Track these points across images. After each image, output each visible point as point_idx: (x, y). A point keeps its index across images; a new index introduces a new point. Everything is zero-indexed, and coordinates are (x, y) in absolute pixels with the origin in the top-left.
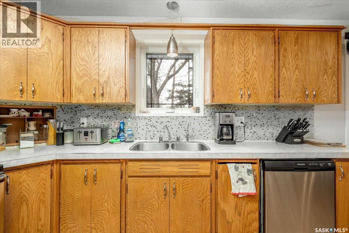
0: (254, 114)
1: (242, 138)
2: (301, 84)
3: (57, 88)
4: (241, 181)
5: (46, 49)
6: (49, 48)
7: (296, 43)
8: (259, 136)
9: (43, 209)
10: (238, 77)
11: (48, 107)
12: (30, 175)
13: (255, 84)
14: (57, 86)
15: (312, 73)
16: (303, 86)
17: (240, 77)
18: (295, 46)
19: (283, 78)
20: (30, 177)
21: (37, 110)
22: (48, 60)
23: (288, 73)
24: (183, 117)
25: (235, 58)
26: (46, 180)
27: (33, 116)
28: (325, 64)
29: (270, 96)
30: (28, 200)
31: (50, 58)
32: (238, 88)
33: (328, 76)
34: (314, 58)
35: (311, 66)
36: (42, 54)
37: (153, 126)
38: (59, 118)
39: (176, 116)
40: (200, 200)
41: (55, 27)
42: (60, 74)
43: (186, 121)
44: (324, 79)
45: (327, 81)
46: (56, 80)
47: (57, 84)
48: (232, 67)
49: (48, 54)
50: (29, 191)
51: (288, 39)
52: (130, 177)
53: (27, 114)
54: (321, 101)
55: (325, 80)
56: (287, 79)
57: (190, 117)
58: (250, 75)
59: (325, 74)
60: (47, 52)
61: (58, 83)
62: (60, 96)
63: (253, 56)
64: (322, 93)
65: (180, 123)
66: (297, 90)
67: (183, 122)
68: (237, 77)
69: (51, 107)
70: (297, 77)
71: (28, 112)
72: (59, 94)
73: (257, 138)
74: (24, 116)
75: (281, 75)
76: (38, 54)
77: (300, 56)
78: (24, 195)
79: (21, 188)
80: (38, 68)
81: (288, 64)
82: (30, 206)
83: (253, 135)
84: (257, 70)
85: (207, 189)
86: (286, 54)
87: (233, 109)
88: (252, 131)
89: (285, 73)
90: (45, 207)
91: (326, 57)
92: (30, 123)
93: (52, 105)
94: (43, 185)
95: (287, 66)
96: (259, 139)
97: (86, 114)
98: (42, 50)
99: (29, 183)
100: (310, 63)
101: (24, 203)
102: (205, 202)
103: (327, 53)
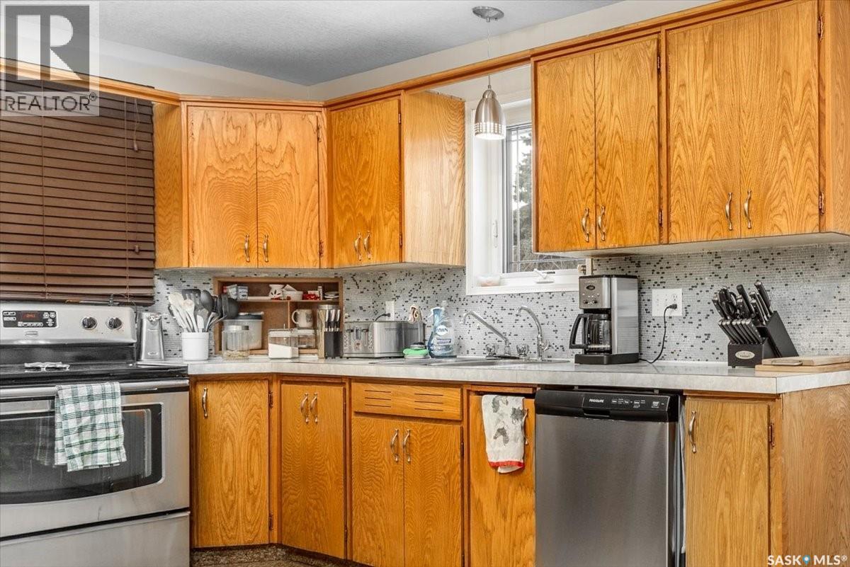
0: (706, 278)
1: (678, 352)
2: (719, 181)
3: (309, 240)
4: (502, 436)
5: (287, 167)
6: (293, 164)
7: (708, 58)
8: (718, 349)
9: (257, 457)
10: (583, 180)
11: (328, 278)
12: (236, 394)
13: (617, 194)
14: (308, 237)
15: (747, 146)
16: (726, 188)
17: (587, 180)
18: (705, 68)
19: (677, 169)
20: (236, 397)
21: (314, 286)
22: (292, 187)
23: (690, 152)
24: (550, 293)
25: (576, 130)
26: (261, 408)
27: (307, 299)
28: (784, 109)
29: (650, 225)
30: (233, 435)
31: (294, 182)
32: (583, 209)
33: (790, 148)
34: (754, 96)
35: (745, 122)
36: (281, 176)
37: (496, 321)
38: (350, 302)
39: (538, 293)
40: (445, 473)
41: (303, 119)
42: (312, 211)
43: (557, 306)
44: (779, 159)
45: (790, 162)
46: (305, 223)
47: (309, 233)
48: (571, 156)
49: (290, 175)
50: (235, 420)
51: (689, 53)
52: (357, 413)
53: (295, 295)
54: (772, 228)
55: (782, 161)
56: (686, 170)
57: (564, 292)
58: (606, 171)
59: (784, 141)
60: (289, 172)
61: (309, 230)
62: (314, 256)
63: (612, 119)
64: (776, 203)
65: (544, 311)
66: (710, 203)
67: (551, 307)
68: (580, 180)
69: (331, 279)
70: (710, 161)
71: (298, 290)
72: (313, 251)
73: (713, 354)
74: (289, 298)
75: (674, 162)
76: (275, 179)
77: (717, 97)
78: (228, 426)
79: (224, 413)
80: (275, 205)
81: (689, 127)
82: (237, 445)
83: (704, 344)
84: (621, 156)
85: (456, 451)
86: (683, 98)
87: (655, 266)
88: (702, 332)
89: (683, 156)
90: (260, 455)
91: (786, 85)
92: (298, 313)
93: (336, 274)
94: (255, 416)
95: (685, 132)
96: (717, 358)
97: (393, 293)
98: (282, 170)
99: (235, 407)
100: (742, 114)
101: (228, 438)
102: (452, 477)
103: (789, 74)
